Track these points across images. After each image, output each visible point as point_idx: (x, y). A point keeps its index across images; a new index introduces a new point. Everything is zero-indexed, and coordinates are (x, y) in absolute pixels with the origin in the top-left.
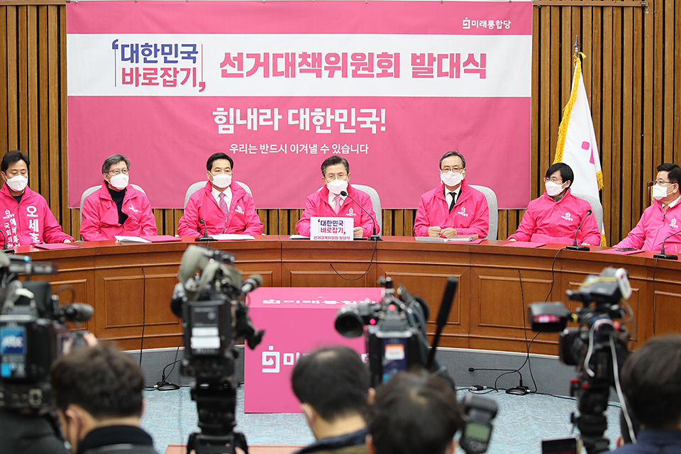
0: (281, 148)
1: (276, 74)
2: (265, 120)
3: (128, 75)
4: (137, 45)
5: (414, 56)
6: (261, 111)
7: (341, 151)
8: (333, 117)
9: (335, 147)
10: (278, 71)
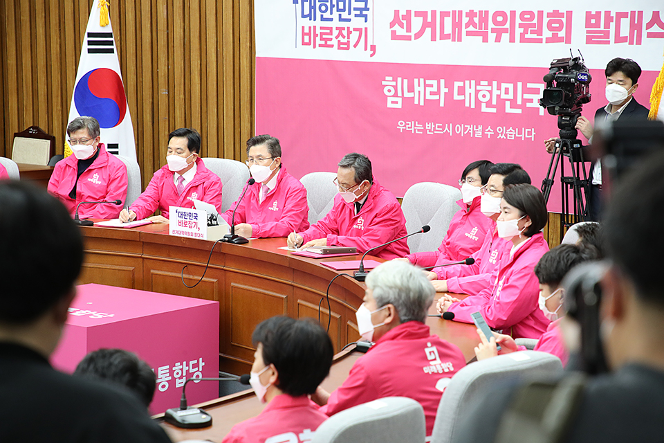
0: (447, 129)
1: (443, 37)
2: (432, 93)
3: (307, 34)
5: (589, 15)
6: (428, 82)
7: (506, 135)
8: (498, 92)
9: (500, 130)
10: (445, 33)
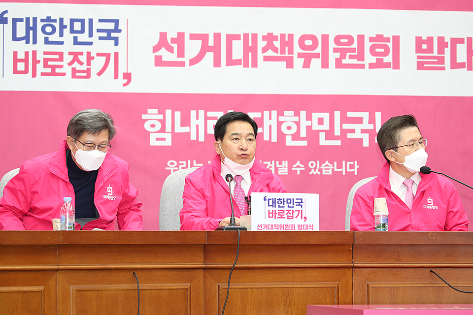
1: (231, 62)
3: (21, 61)
4: (35, 19)
5: (419, 41)
6: (210, 114)
7: (320, 170)
8: (309, 123)
9: (312, 165)
10: (233, 59)
